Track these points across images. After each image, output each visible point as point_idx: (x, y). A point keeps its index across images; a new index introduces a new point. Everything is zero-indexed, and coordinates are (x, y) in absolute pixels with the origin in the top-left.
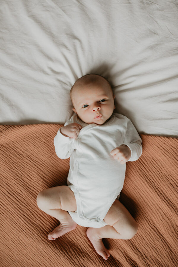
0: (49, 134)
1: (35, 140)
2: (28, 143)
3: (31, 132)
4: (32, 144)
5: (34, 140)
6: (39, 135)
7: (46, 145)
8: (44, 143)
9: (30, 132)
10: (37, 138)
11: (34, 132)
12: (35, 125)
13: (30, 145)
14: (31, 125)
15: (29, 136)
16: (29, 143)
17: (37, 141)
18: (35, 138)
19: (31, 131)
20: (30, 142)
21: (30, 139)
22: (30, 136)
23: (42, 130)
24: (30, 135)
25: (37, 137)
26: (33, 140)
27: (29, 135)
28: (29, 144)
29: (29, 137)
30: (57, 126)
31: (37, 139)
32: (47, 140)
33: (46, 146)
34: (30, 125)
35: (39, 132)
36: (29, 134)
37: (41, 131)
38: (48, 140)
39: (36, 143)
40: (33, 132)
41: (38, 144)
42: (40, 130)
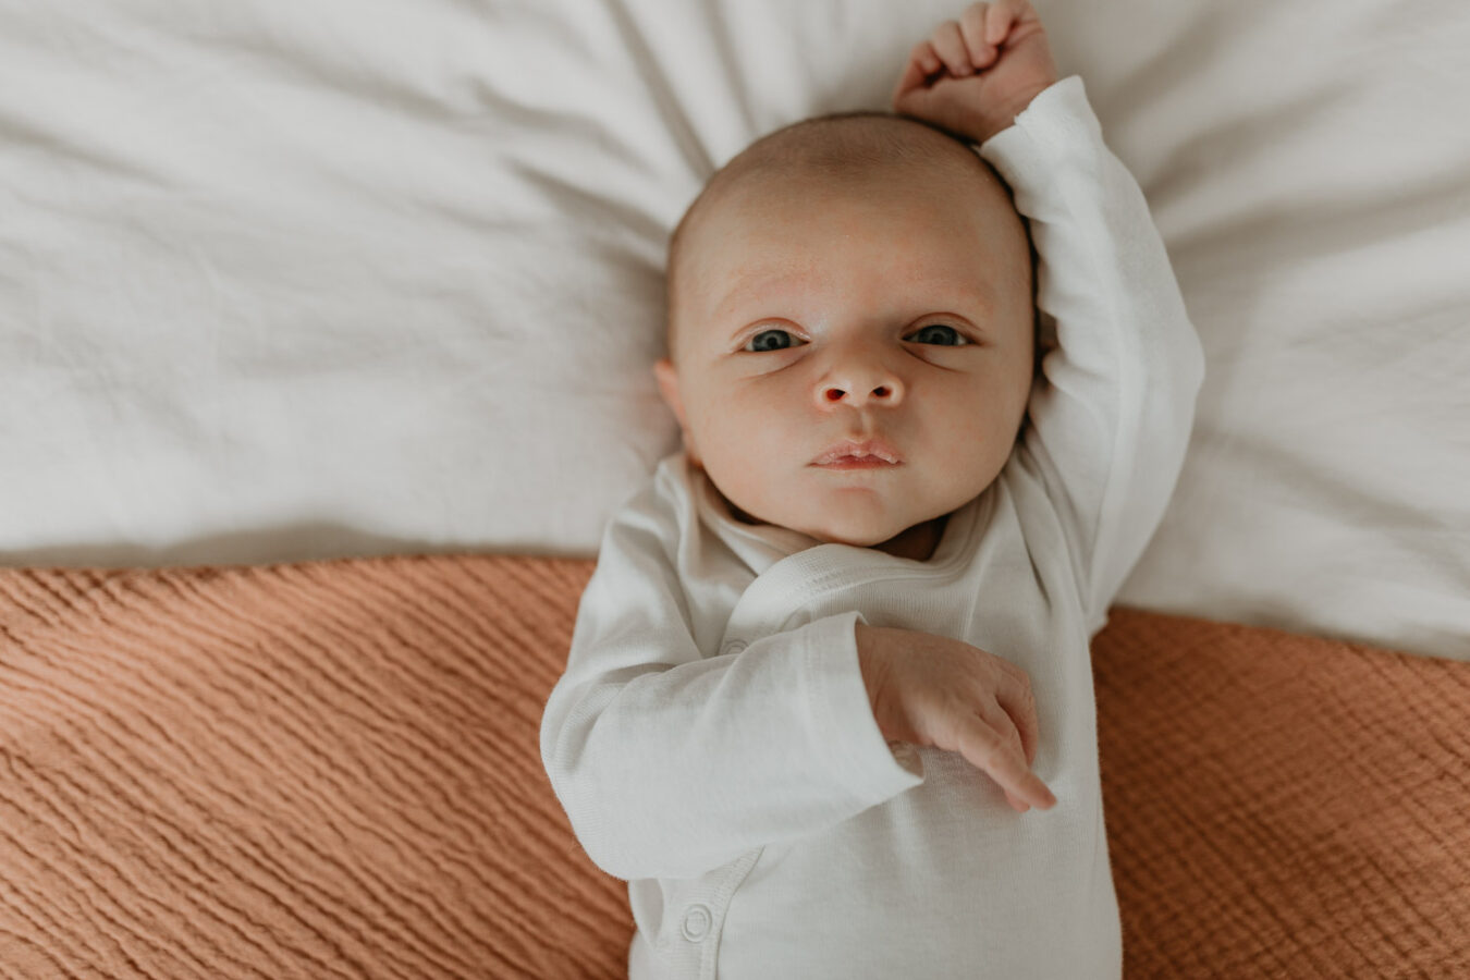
0: (457, 652)
1: (323, 700)
2: (250, 734)
3: (292, 629)
4: (296, 745)
5: (310, 699)
6: (360, 653)
7: (428, 746)
8: (405, 732)
9: (279, 631)
10: (340, 687)
11: (314, 634)
12: (323, 572)
13: (277, 749)
14: (287, 572)
15: (266, 666)
16: (267, 739)
17: (340, 711)
18: (327, 689)
19: (293, 619)
20: (274, 720)
21: (274, 699)
22: (281, 667)
23: (393, 608)
24: (283, 657)
25: (342, 678)
26: (304, 705)
27: (266, 656)
28: (264, 745)
29: (265, 676)
30: (527, 576)
31: (338, 699)
32: (438, 705)
33: (426, 756)
34: (273, 570)
35: (359, 632)
36: (269, 648)
37: (379, 620)
38: (441, 698)
39: (329, 729)
40: (303, 627)
41: (356, 739)
42: (370, 612)
